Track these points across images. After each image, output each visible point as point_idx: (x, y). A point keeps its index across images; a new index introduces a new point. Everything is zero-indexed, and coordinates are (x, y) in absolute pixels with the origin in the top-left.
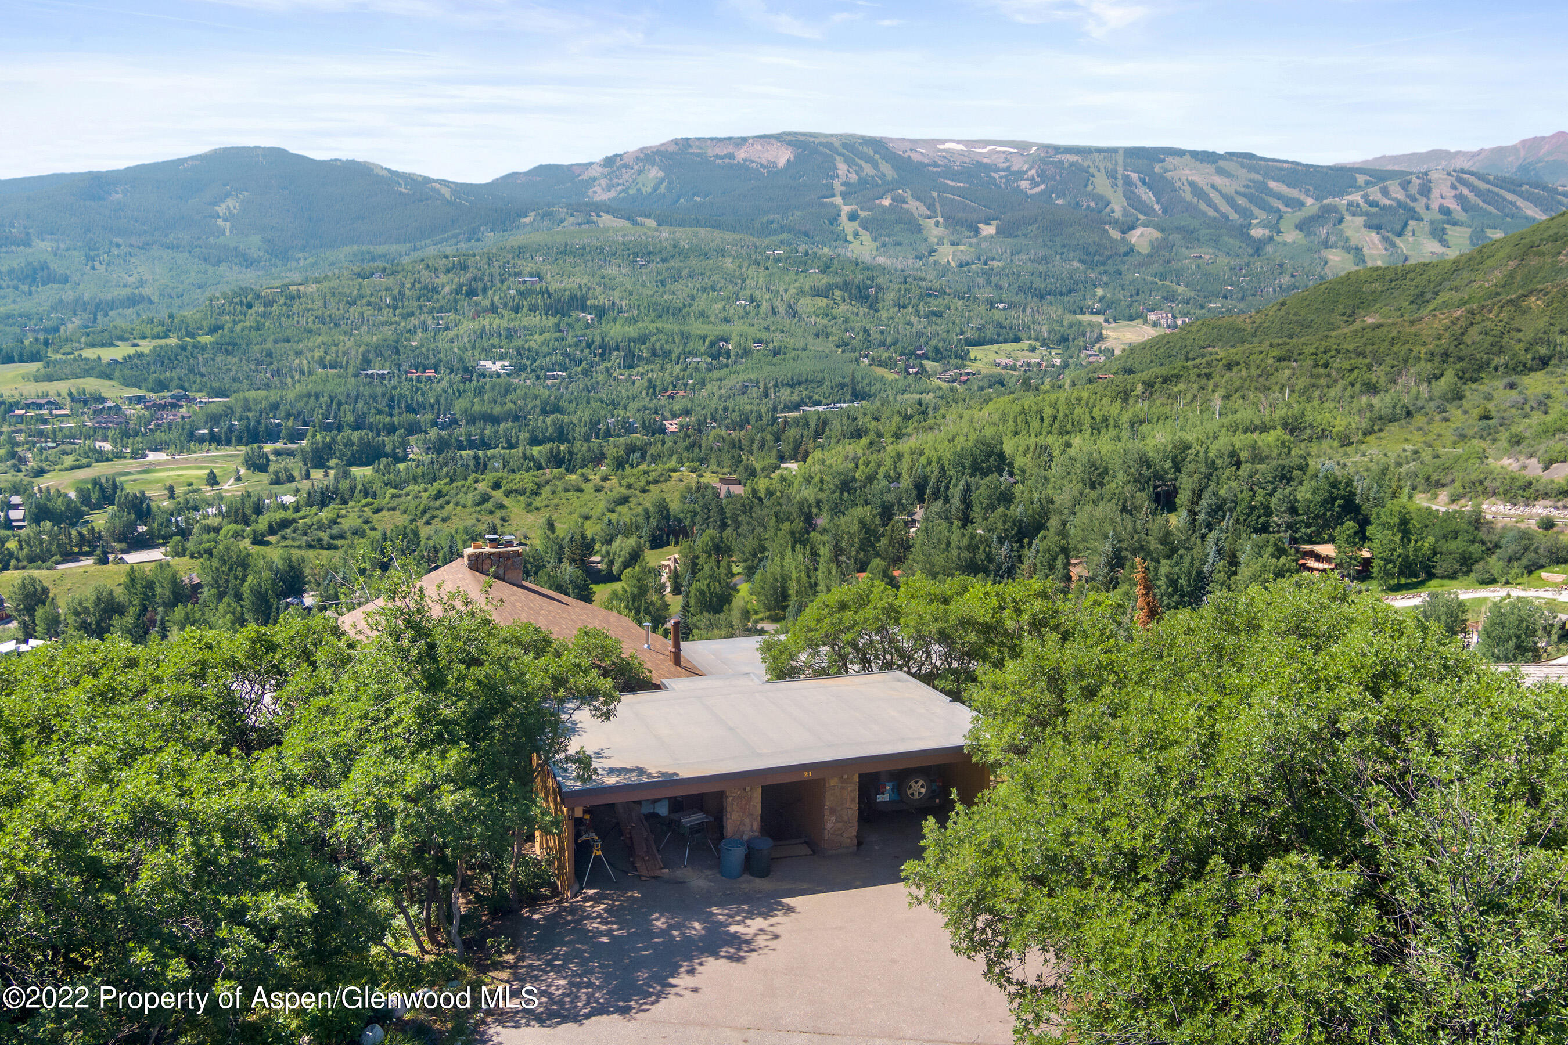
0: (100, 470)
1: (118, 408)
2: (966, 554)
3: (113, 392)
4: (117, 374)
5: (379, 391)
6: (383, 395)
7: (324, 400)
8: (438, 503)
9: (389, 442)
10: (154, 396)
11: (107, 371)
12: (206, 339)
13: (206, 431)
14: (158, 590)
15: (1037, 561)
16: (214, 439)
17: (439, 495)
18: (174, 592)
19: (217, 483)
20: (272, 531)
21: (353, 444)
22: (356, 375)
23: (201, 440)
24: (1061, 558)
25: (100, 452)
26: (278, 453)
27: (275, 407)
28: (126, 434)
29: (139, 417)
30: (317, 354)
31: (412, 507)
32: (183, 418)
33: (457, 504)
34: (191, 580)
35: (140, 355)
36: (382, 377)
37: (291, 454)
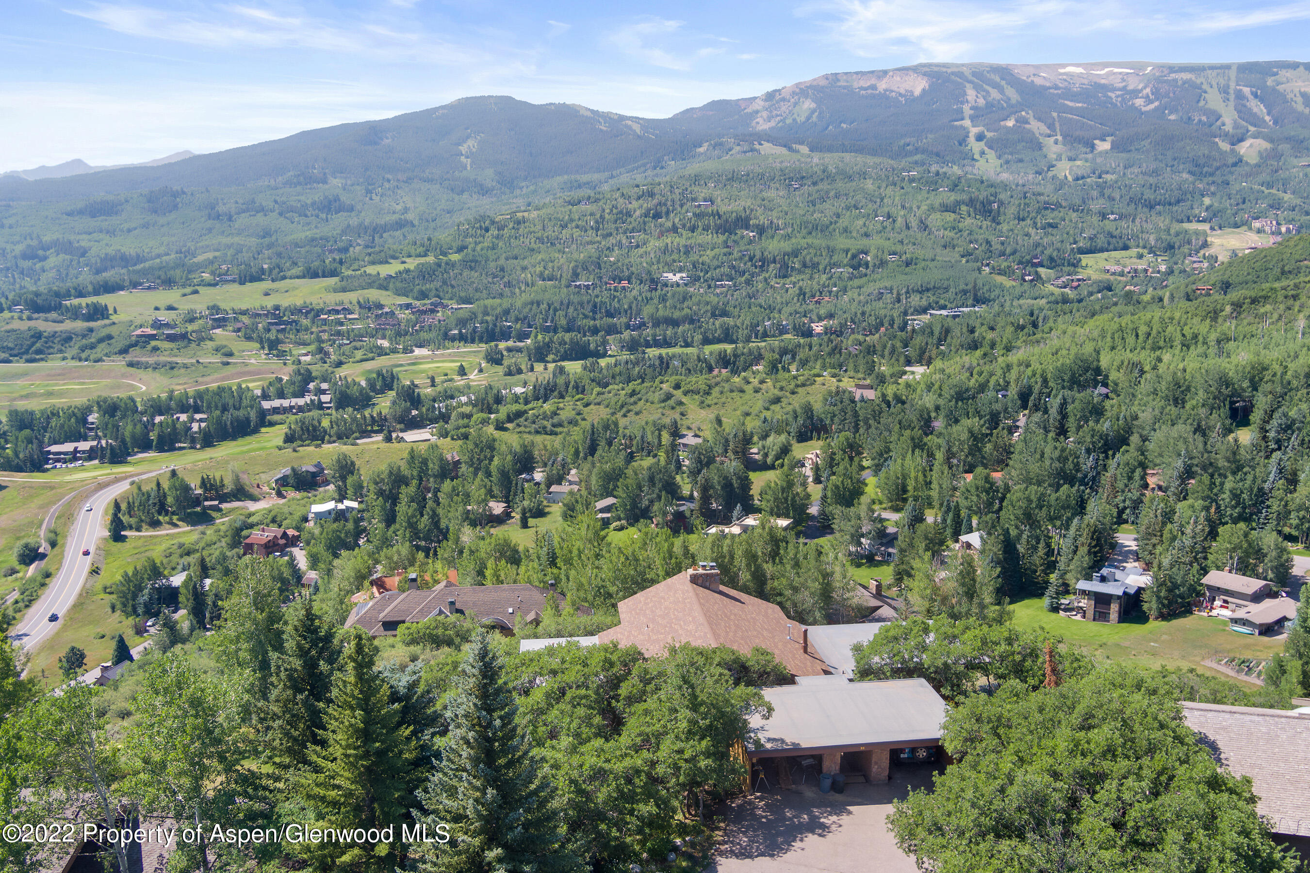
0: (381, 363)
1: (392, 313)
2: (1057, 465)
3: (389, 300)
4: (391, 286)
5: (585, 298)
6: (588, 302)
7: (544, 306)
8: (632, 400)
9: (593, 341)
10: (418, 303)
11: (383, 284)
12: (455, 257)
13: (456, 332)
14: (431, 465)
15: (1118, 472)
16: (462, 338)
17: (633, 393)
18: (441, 467)
19: (465, 374)
20: (510, 419)
21: (565, 343)
22: (568, 286)
23: (453, 339)
24: (1139, 471)
25: (380, 348)
26: (509, 350)
27: (507, 312)
28: (399, 334)
29: (408, 320)
30: (539, 269)
31: (613, 403)
32: (440, 321)
33: (647, 401)
34: (453, 457)
35: (408, 271)
36: (587, 287)
37: (519, 350)
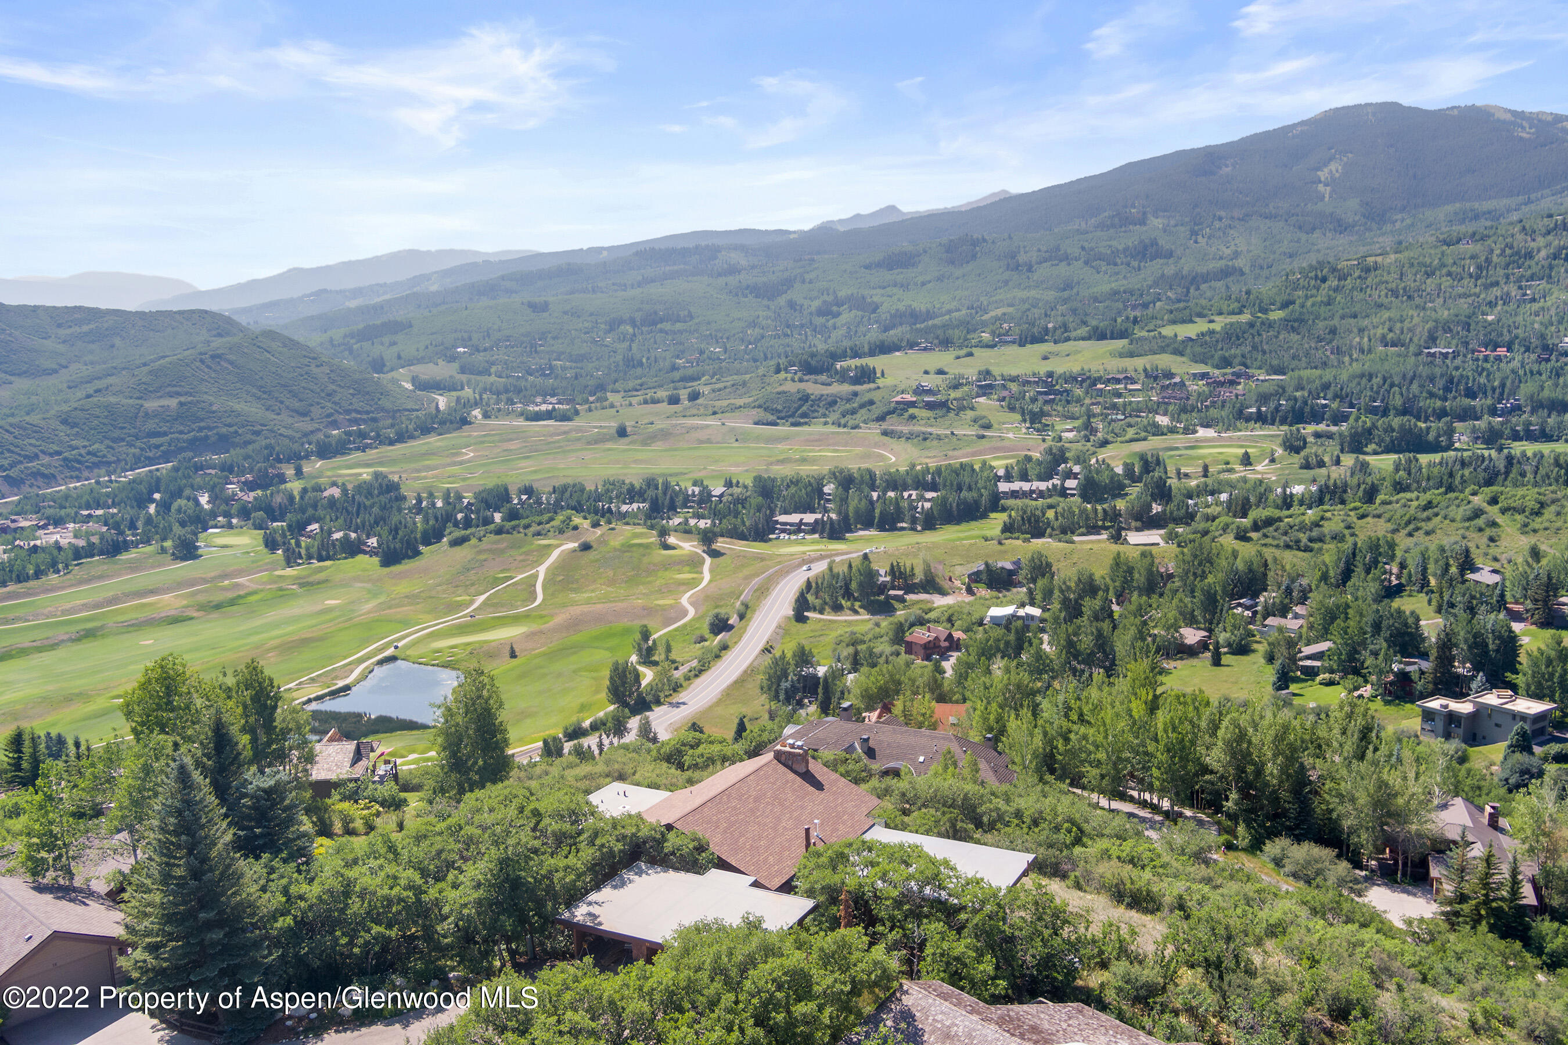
0: (1153, 444)
1: (1182, 384)
3: (1182, 367)
4: (1188, 350)
5: (1438, 371)
6: (1442, 376)
7: (1376, 381)
8: (1425, 514)
9: (1433, 428)
10: (1217, 372)
11: (1178, 348)
12: (1276, 315)
13: (1253, 410)
16: (1261, 418)
17: (1429, 505)
18: (1148, 580)
19: (1250, 464)
20: (1256, 527)
21: (1393, 430)
22: (1418, 354)
23: (1248, 419)
25: (1156, 425)
26: (1317, 435)
27: (1326, 387)
28: (1184, 410)
29: (1199, 394)
30: (1380, 331)
31: (1398, 516)
32: (1237, 396)
33: (1445, 518)
34: (1167, 570)
35: (1212, 332)
36: (1445, 356)
37: (1330, 436)
